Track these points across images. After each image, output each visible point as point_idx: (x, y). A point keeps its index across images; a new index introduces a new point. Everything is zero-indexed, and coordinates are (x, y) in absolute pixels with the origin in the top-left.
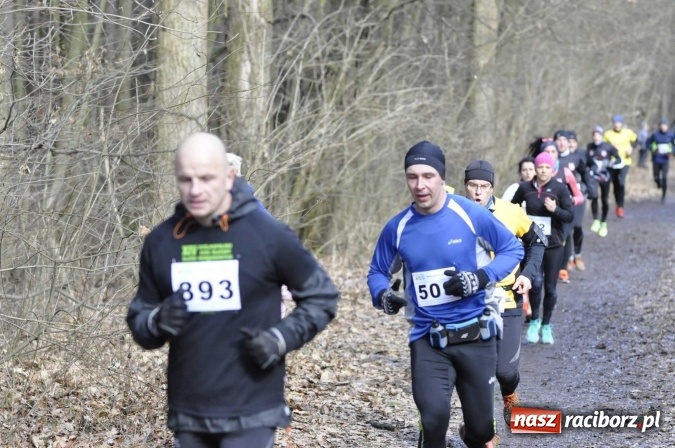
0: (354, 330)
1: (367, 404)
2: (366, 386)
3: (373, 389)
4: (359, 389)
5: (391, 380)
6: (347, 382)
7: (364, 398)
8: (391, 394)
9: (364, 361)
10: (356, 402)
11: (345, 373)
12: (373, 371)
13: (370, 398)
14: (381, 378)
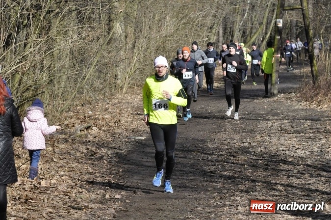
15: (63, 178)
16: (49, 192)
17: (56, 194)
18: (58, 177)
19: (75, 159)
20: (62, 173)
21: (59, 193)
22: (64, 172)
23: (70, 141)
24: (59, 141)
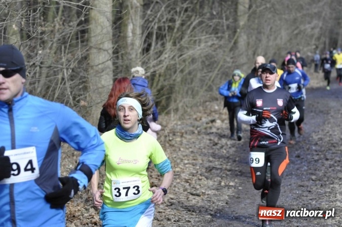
0: (182, 149)
1: (188, 184)
2: (188, 176)
3: (190, 177)
4: (184, 177)
5: (199, 173)
6: (179, 174)
7: (187, 181)
8: (199, 179)
9: (187, 164)
10: (183, 183)
11: (177, 169)
12: (191, 169)
13: (189, 181)
14: (195, 172)
15: (187, 166)
20: (186, 162)
21: (182, 180)
22: (188, 160)
23: (196, 132)
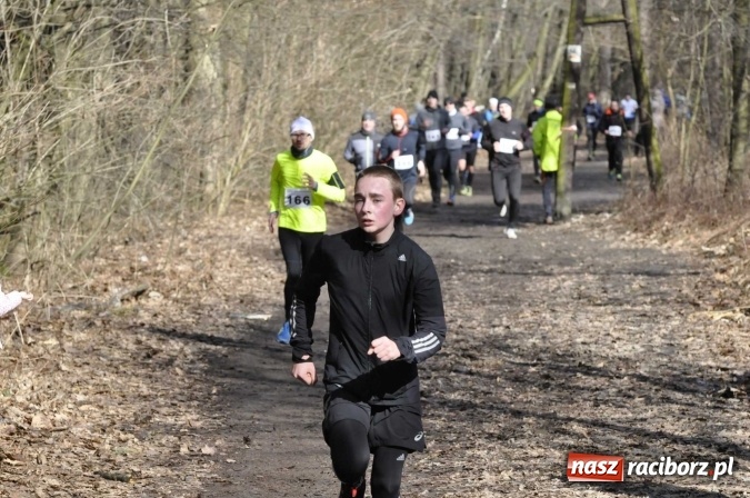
16: (50, 441)
17: (67, 444)
18: (71, 406)
19: (110, 365)
24: (72, 325)
